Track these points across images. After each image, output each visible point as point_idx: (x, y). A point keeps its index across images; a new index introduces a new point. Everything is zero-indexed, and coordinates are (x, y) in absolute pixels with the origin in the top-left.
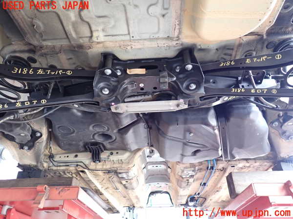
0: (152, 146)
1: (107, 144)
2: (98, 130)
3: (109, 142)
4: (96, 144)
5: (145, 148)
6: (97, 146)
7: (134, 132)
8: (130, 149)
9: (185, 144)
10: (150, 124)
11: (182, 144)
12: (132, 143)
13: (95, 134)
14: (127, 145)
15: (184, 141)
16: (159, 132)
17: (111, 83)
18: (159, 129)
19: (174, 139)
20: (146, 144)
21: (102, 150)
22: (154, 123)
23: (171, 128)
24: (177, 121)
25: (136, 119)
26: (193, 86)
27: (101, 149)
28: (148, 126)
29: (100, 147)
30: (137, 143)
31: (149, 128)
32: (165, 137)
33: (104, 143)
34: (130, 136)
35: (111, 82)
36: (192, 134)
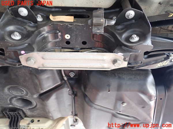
0: (76, 115)
1: (26, 110)
2: (15, 93)
3: (30, 109)
4: (14, 110)
5: (69, 117)
6: (16, 113)
7: (57, 98)
8: (52, 117)
9: (114, 115)
10: (75, 90)
11: (110, 115)
12: (54, 110)
13: (12, 98)
14: (49, 112)
15: (114, 112)
16: (85, 99)
17: (25, 28)
18: (85, 96)
19: (102, 109)
20: (70, 113)
21: (22, 117)
22: (81, 89)
23: (101, 94)
24: (109, 85)
25: (59, 83)
26: (136, 38)
27: (20, 115)
28: (73, 92)
29: (19, 113)
30: (60, 111)
31: (74, 94)
32: (91, 106)
33: (24, 109)
34: (52, 102)
35: (27, 27)
36: (125, 104)
